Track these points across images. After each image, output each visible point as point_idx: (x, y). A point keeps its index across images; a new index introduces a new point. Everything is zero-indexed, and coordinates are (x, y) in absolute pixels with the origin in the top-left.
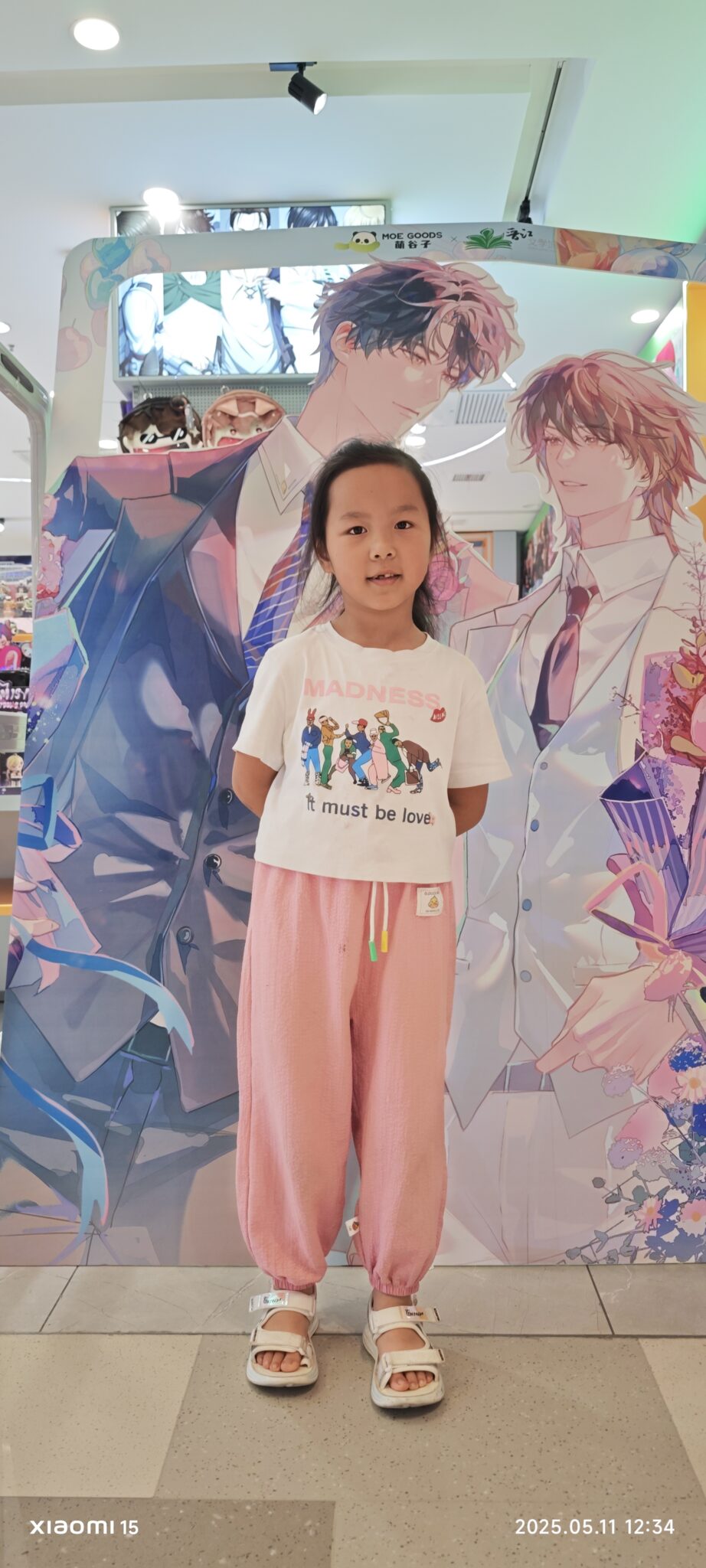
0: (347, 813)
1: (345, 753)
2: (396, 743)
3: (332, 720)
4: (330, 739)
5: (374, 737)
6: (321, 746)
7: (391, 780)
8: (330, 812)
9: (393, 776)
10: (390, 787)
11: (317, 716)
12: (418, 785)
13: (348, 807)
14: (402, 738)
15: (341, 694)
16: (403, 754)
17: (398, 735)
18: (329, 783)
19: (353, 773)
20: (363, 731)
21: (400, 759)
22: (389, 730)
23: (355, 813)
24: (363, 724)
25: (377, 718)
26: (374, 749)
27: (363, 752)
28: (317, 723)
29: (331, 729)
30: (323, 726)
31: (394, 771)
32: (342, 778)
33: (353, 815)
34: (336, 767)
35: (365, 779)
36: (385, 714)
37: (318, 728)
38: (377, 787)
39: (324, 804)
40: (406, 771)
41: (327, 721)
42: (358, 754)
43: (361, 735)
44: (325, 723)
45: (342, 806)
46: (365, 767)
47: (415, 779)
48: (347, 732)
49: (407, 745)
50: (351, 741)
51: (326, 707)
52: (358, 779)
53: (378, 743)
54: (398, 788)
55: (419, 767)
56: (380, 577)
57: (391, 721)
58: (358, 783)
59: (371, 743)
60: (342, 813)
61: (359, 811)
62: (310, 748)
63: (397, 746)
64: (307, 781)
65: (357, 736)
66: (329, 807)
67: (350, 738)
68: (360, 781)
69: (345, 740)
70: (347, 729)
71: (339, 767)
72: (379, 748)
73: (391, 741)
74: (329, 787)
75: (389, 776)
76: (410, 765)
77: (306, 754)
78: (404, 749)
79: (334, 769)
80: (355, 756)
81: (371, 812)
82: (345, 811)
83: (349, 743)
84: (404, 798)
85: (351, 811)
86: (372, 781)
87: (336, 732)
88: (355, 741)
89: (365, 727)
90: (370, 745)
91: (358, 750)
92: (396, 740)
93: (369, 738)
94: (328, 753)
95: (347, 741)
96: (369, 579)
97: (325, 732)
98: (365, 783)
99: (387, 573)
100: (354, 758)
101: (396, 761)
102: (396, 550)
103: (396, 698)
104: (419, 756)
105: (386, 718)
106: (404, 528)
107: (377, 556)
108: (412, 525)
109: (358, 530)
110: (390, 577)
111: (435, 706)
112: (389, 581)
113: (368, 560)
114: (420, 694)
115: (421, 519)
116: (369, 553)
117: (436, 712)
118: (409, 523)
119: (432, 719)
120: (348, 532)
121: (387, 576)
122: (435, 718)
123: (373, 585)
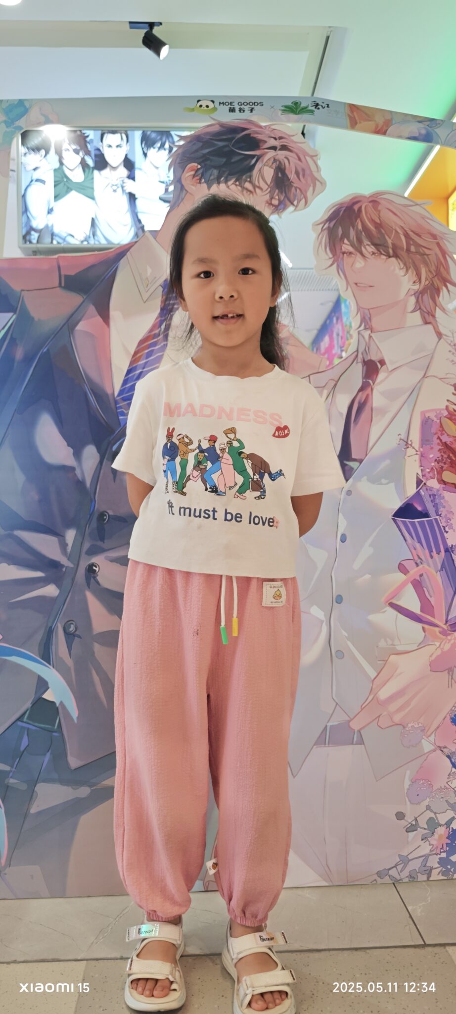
0: (200, 516)
1: (198, 465)
2: (242, 456)
3: (187, 437)
4: (186, 453)
5: (223, 450)
6: (178, 460)
7: (237, 487)
8: (184, 515)
9: (239, 484)
10: (237, 494)
11: (175, 434)
12: (261, 492)
13: (200, 510)
14: (247, 451)
15: (195, 414)
16: (248, 465)
17: (244, 448)
18: (184, 490)
19: (204, 481)
20: (214, 446)
21: (246, 470)
22: (236, 444)
23: (207, 516)
24: (213, 439)
25: (226, 434)
26: (223, 460)
27: (213, 464)
28: (175, 440)
29: (187, 445)
30: (180, 442)
31: (240, 480)
32: (195, 486)
33: (204, 517)
34: (191, 477)
35: (215, 486)
36: (233, 431)
37: (175, 444)
38: (225, 493)
39: (180, 508)
40: (250, 480)
41: (183, 438)
42: (209, 465)
43: (212, 449)
44: (182, 440)
45: (195, 510)
46: (215, 477)
47: (258, 486)
48: (199, 447)
49: (252, 457)
50: (203, 454)
51: (183, 427)
52: (208, 487)
53: (226, 456)
54: (243, 494)
55: (262, 477)
56: (224, 316)
57: (238, 437)
58: (209, 490)
59: (221, 455)
60: (195, 516)
61: (210, 514)
62: (168, 461)
63: (243, 458)
64: (167, 489)
65: (207, 450)
66: (186, 511)
67: (202, 451)
68: (210, 488)
69: (198, 453)
70: (199, 444)
71: (193, 477)
72: (227, 460)
73: (238, 454)
74: (184, 494)
75: (236, 484)
76: (254, 475)
77: (165, 466)
78: (249, 461)
79: (189, 479)
80: (206, 466)
81: (220, 515)
82: (197, 514)
83: (201, 456)
84: (249, 503)
85: (203, 514)
86: (221, 488)
87: (190, 447)
88: (206, 454)
89: (215, 442)
90: (219, 457)
91: (209, 462)
92: (243, 453)
93: (218, 452)
94: (184, 467)
95: (199, 454)
96: (215, 318)
97: (182, 448)
98: (214, 490)
99: (230, 313)
100: (205, 469)
101: (242, 471)
102: (238, 292)
103: (242, 417)
104: (261, 467)
105: (233, 434)
106: (247, 274)
107: (221, 298)
108: (254, 272)
109: (207, 274)
110: (233, 317)
111: (277, 424)
112: (233, 321)
113: (214, 301)
114: (264, 413)
115: (263, 266)
116: (214, 294)
117: (278, 429)
118: (252, 270)
119: (274, 435)
120: (198, 276)
121: (230, 315)
122: (277, 434)
123: (219, 324)
